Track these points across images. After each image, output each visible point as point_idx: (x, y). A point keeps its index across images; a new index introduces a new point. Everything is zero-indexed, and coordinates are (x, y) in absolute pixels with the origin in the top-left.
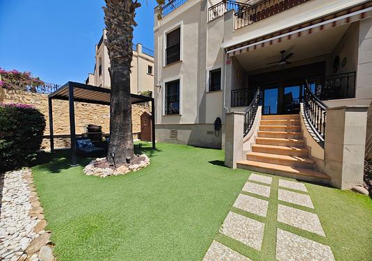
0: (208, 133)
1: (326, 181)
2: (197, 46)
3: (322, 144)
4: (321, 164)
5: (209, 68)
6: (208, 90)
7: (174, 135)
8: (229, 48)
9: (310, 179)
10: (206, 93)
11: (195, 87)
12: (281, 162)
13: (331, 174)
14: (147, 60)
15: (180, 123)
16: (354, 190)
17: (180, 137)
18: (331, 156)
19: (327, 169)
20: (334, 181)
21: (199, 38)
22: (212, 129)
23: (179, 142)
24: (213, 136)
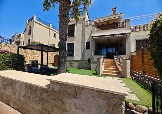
0: (85, 64)
1: (123, 77)
2: (81, 32)
3: (122, 67)
4: (122, 72)
5: (86, 41)
6: (85, 49)
7: (71, 64)
8: (94, 37)
9: (120, 76)
10: (84, 49)
11: (80, 47)
12: (113, 73)
13: (124, 75)
14: (54, 31)
15: (74, 60)
16: (129, 78)
17: (73, 65)
18: (124, 70)
19: (123, 74)
20: (125, 77)
21: (82, 30)
22: (87, 62)
23: (73, 67)
24: (87, 65)
